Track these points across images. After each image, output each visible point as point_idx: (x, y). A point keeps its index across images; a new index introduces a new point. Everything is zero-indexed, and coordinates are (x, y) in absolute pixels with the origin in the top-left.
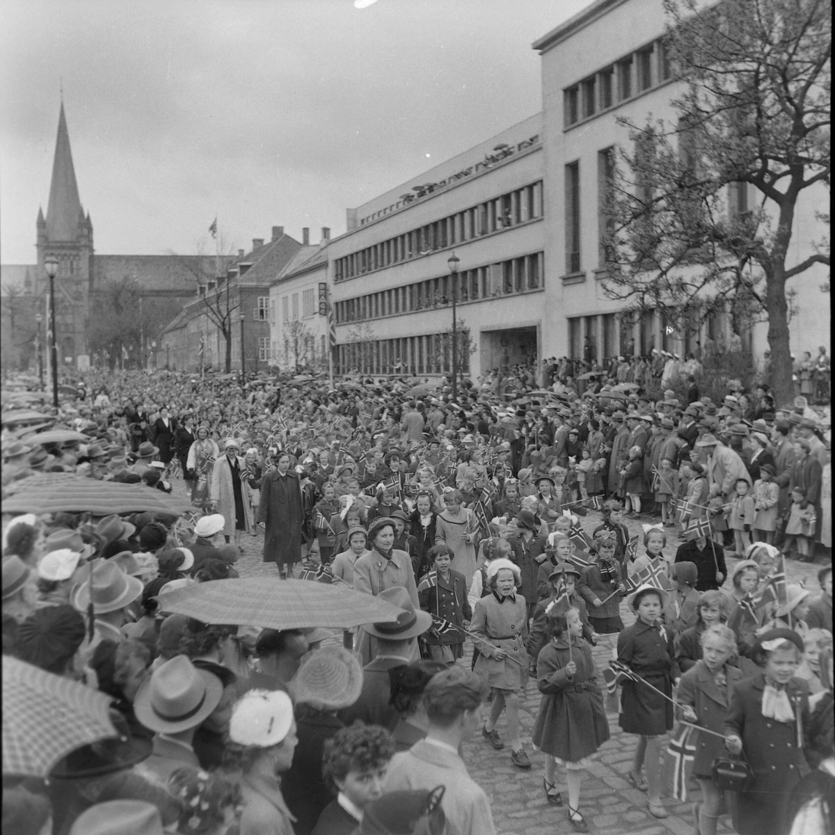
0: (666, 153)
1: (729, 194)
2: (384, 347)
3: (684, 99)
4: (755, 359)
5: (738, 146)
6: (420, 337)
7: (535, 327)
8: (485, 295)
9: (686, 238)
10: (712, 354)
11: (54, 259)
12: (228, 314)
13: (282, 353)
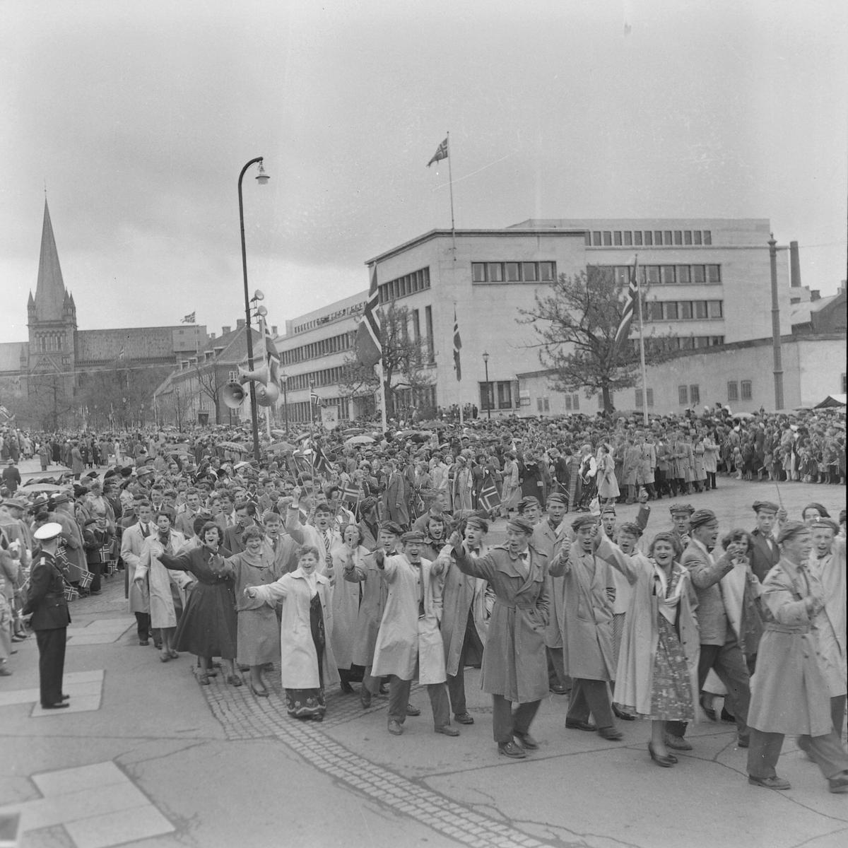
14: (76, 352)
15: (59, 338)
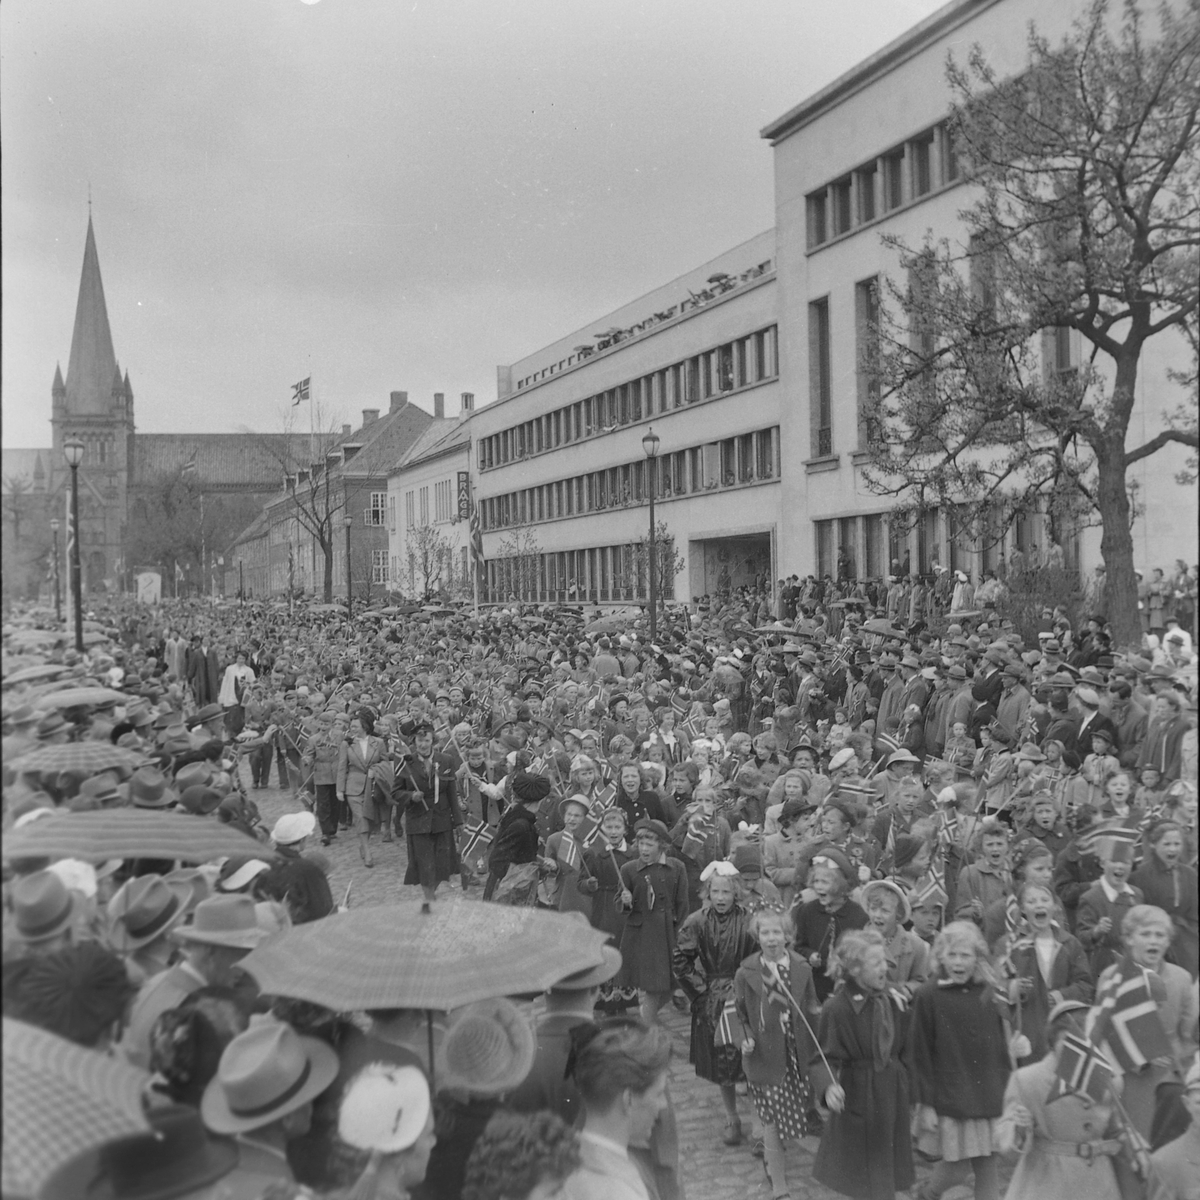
0: (953, 287)
1: (1044, 344)
2: (552, 563)
3: (978, 209)
4: (1084, 580)
5: (1056, 275)
6: (603, 549)
7: (767, 534)
8: (695, 488)
9: (983, 406)
10: (1021, 572)
11: (77, 441)
12: (328, 517)
13: (405, 572)
14: (130, 469)
15: (102, 445)
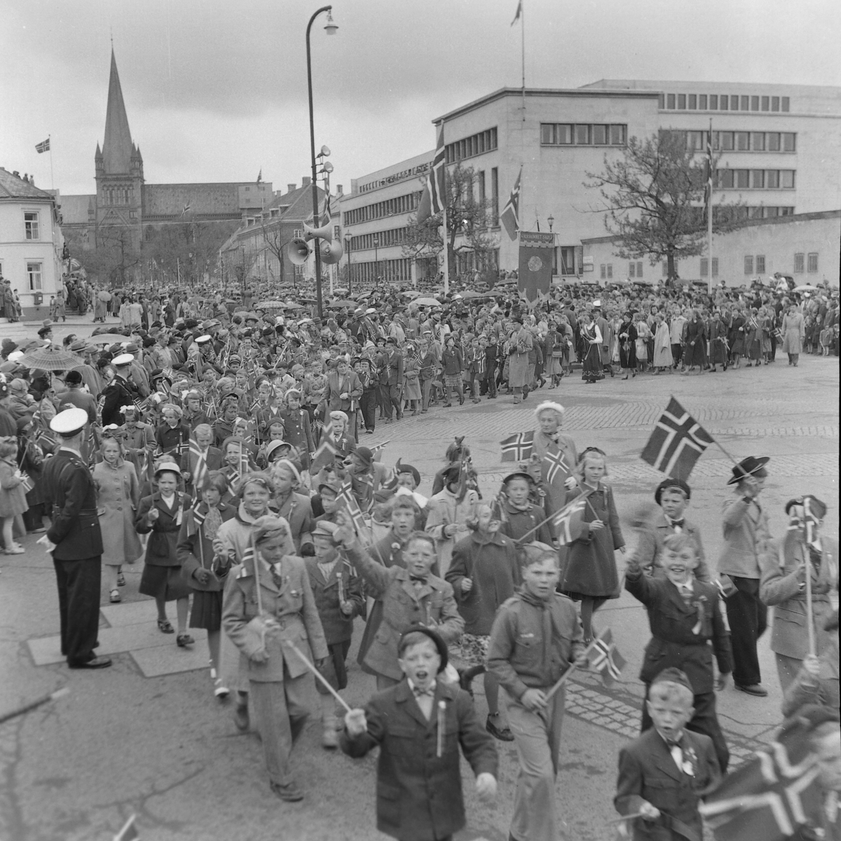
14: (143, 206)
15: (126, 192)
